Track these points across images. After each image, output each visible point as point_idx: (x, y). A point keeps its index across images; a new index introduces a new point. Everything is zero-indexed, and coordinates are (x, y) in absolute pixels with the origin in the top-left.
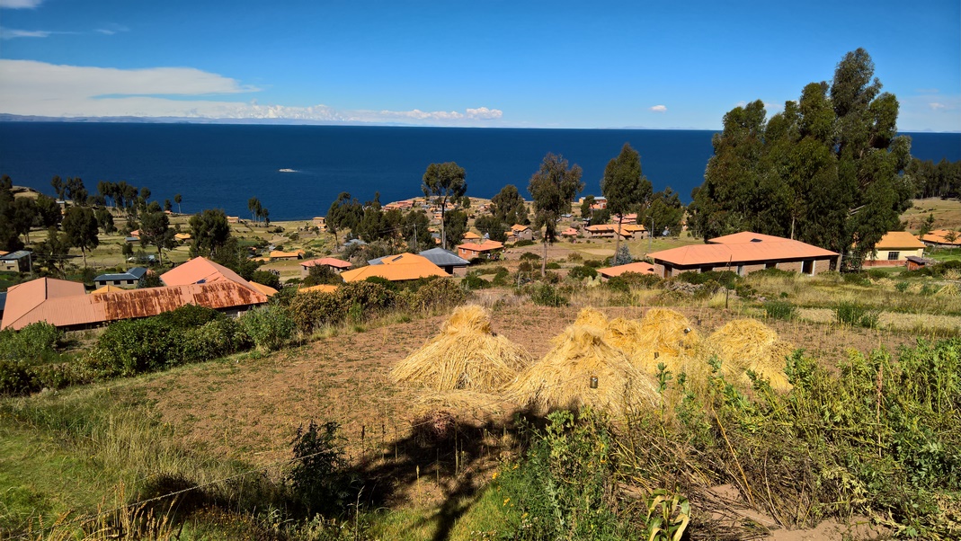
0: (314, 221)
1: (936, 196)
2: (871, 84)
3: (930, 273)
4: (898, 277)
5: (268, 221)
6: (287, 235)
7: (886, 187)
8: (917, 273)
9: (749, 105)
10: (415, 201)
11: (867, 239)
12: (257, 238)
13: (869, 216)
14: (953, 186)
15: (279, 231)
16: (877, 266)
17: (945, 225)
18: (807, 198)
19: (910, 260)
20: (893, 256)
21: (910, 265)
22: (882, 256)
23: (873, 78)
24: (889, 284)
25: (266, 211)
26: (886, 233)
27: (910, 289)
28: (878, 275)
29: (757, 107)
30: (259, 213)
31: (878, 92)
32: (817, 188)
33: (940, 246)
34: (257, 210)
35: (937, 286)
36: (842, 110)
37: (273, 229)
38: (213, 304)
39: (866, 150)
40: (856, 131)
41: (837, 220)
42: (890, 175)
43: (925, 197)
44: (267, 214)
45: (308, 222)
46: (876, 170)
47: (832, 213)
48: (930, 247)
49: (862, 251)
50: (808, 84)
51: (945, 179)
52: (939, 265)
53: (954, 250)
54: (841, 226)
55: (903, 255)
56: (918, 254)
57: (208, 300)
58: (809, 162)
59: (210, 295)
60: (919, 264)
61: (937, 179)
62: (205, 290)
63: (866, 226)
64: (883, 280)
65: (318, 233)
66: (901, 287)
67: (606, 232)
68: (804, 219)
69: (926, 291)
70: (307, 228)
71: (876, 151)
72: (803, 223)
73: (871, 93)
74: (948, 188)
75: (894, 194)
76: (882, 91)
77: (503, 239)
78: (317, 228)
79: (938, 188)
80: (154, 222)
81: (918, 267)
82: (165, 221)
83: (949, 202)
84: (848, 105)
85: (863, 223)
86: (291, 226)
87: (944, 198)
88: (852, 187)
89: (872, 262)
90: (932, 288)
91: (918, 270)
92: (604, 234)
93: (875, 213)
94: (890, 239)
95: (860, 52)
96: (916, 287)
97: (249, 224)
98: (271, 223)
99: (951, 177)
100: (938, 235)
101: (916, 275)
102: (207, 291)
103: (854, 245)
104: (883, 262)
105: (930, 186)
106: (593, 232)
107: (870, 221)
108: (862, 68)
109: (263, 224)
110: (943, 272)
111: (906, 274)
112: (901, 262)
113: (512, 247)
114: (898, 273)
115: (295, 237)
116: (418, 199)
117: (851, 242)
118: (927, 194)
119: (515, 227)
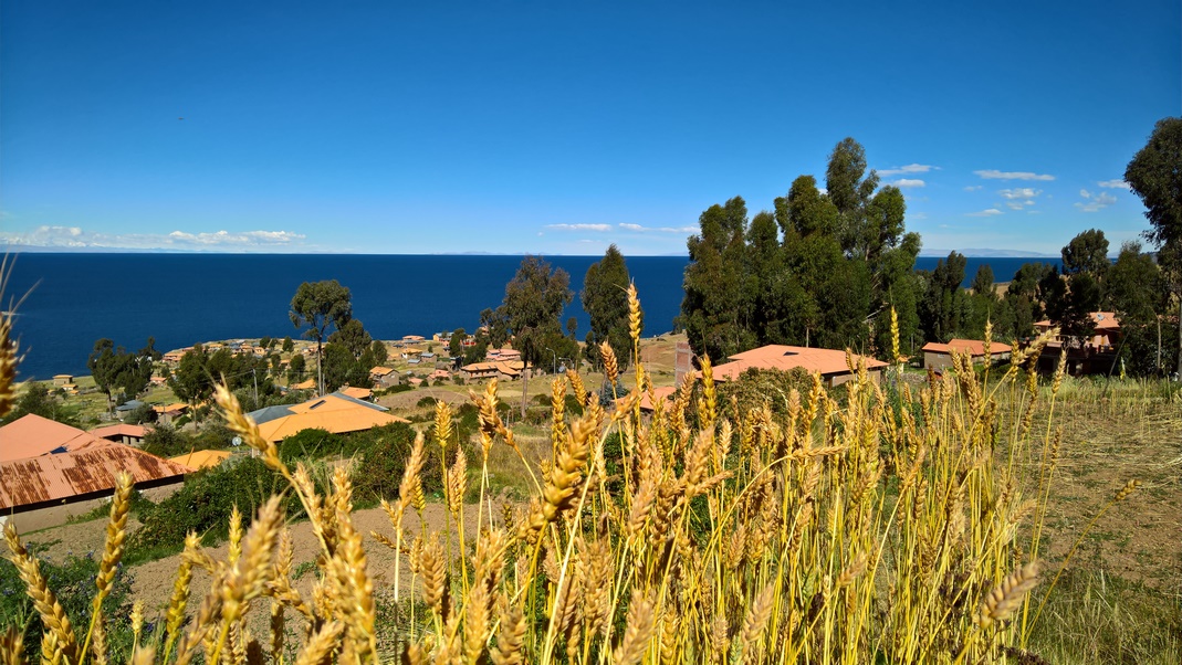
0: (55, 381)
2: (864, 178)
9: (728, 202)
23: (867, 171)
29: (737, 206)
31: (876, 186)
36: (842, 204)
38: (100, 482)
45: (45, 381)
50: (797, 177)
57: (89, 477)
59: (91, 469)
62: (80, 461)
65: (65, 396)
67: (488, 371)
68: (820, 328)
72: (819, 334)
73: (868, 187)
76: (881, 185)
77: (368, 385)
78: (62, 391)
92: (485, 374)
95: (849, 141)
102: (84, 463)
106: (472, 372)
108: (855, 159)
113: (383, 394)
119: (375, 371)
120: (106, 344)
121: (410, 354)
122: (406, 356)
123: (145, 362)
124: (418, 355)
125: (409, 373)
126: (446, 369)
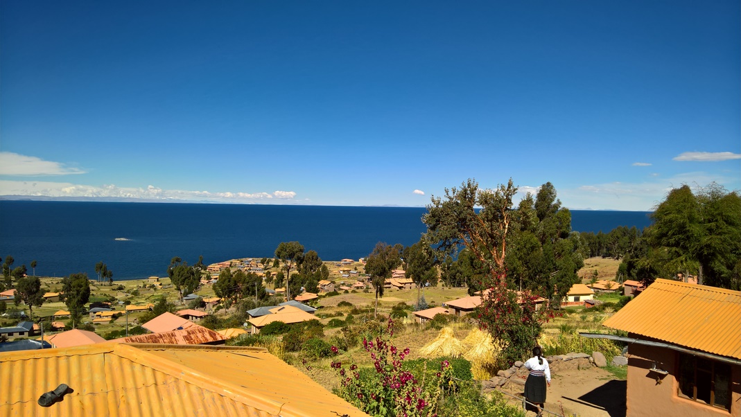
0: (150, 280)
1: (598, 255)
2: (555, 202)
3: (597, 310)
4: (581, 312)
5: (112, 280)
6: (128, 292)
7: (569, 260)
8: (590, 310)
10: (232, 263)
11: (562, 290)
12: (105, 295)
13: (562, 277)
14: (608, 249)
15: (121, 288)
16: (568, 306)
17: (606, 276)
18: (528, 267)
19: (587, 302)
20: (577, 299)
21: (587, 305)
22: (571, 299)
23: (556, 199)
24: (577, 317)
25: (110, 273)
26: (572, 286)
27: (588, 319)
28: (571, 312)
30: (105, 274)
31: (559, 207)
32: (533, 261)
33: (603, 291)
34: (102, 272)
35: (601, 317)
36: (541, 216)
37: (116, 287)
39: (556, 239)
40: (550, 228)
41: (545, 280)
42: (570, 253)
43: (591, 257)
44: (111, 275)
45: (144, 280)
46: (563, 251)
47: (542, 275)
48: (597, 292)
49: (561, 297)
51: (603, 245)
52: (601, 305)
53: (611, 293)
54: (547, 283)
55: (582, 299)
56: (590, 298)
58: (528, 246)
60: (592, 304)
61: (597, 245)
63: (561, 283)
64: (574, 314)
65: (155, 289)
66: (583, 318)
68: (526, 279)
69: (595, 320)
70: (145, 286)
71: (562, 240)
72: (527, 282)
73: (556, 207)
74: (605, 250)
75: (574, 265)
76: (562, 207)
77: (316, 291)
78: (153, 286)
79: (599, 250)
80: (28, 285)
81: (591, 306)
82: (38, 283)
83: (607, 259)
84: (545, 214)
85: (559, 281)
86: (131, 285)
87: (604, 257)
88: (552, 261)
89: (566, 303)
90: (599, 318)
91: (591, 308)
93: (565, 275)
94: (575, 289)
95: (548, 184)
96: (591, 318)
97: (96, 283)
98: (114, 282)
99: (606, 243)
100: (601, 284)
101: (590, 311)
102: (190, 334)
103: (555, 293)
104: (572, 303)
105: (594, 249)
107: (563, 280)
108: (551, 193)
109: (107, 283)
110: (604, 309)
111: (585, 311)
112: (582, 303)
113: (324, 297)
114: (581, 310)
115: (136, 293)
116: (234, 261)
117: (554, 292)
118: (592, 255)
119: (322, 282)
120: (178, 260)
121: (344, 271)
122: (342, 272)
123: (198, 271)
124: (348, 271)
125: (342, 282)
126: (363, 281)
